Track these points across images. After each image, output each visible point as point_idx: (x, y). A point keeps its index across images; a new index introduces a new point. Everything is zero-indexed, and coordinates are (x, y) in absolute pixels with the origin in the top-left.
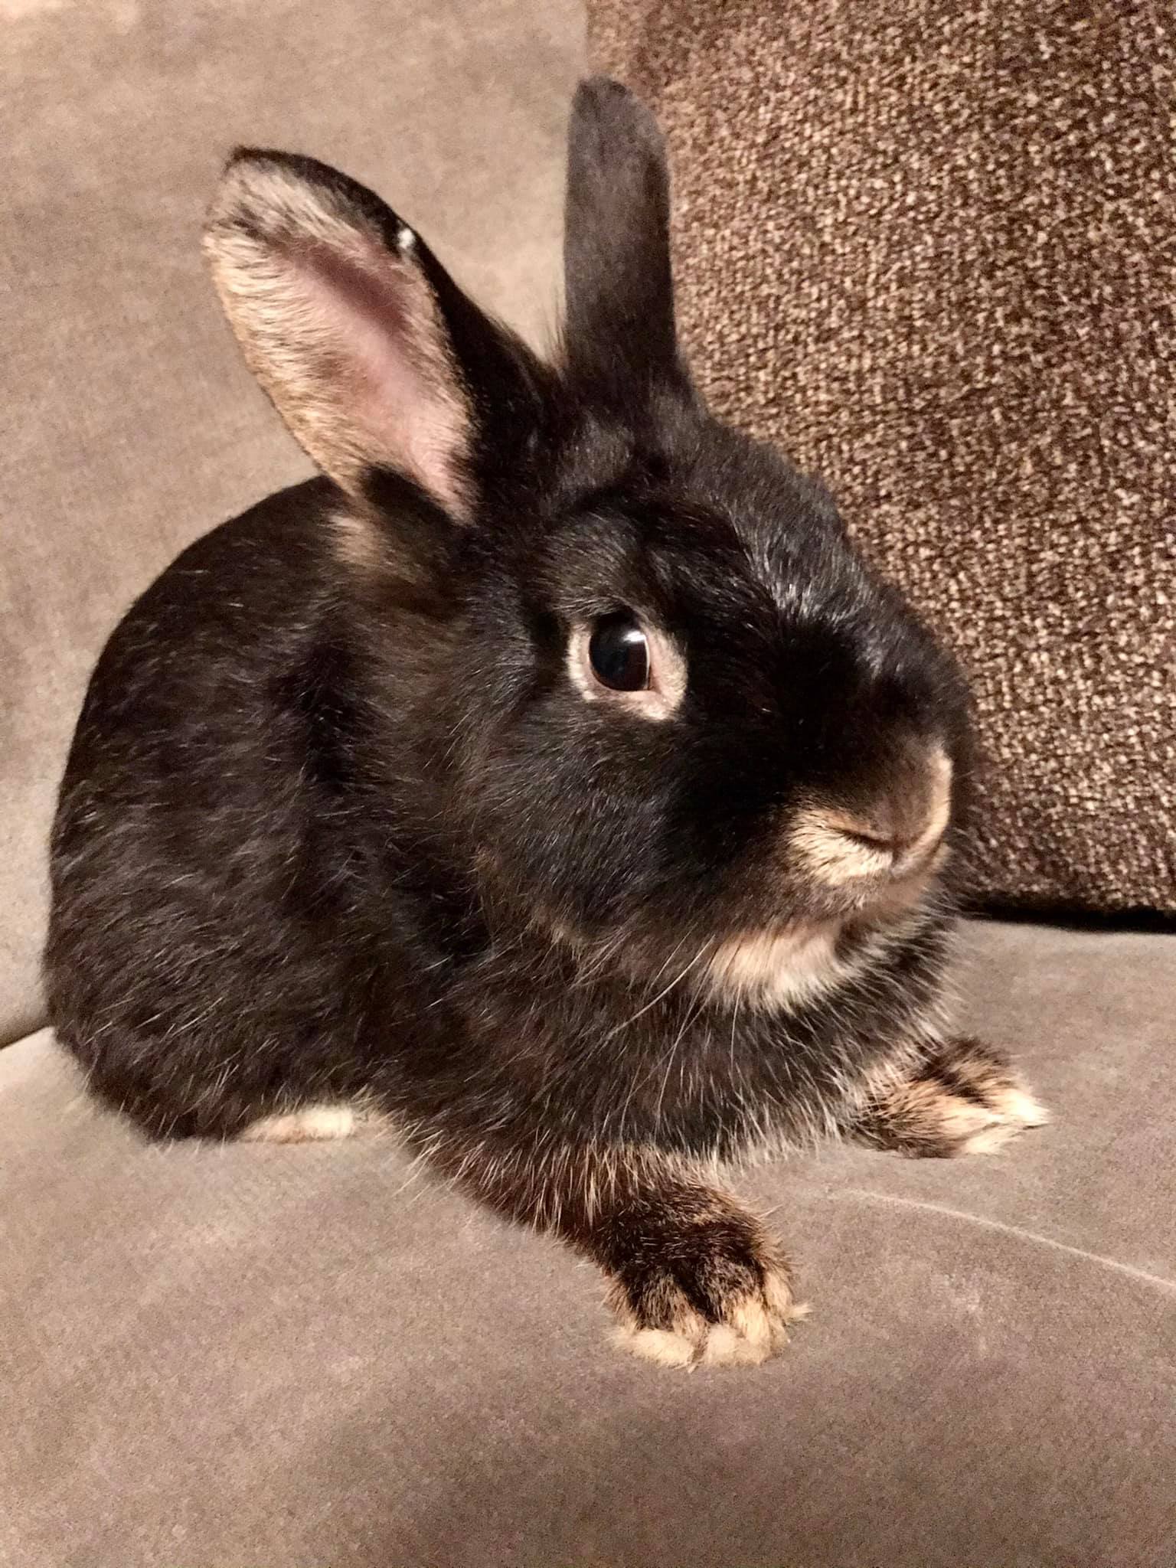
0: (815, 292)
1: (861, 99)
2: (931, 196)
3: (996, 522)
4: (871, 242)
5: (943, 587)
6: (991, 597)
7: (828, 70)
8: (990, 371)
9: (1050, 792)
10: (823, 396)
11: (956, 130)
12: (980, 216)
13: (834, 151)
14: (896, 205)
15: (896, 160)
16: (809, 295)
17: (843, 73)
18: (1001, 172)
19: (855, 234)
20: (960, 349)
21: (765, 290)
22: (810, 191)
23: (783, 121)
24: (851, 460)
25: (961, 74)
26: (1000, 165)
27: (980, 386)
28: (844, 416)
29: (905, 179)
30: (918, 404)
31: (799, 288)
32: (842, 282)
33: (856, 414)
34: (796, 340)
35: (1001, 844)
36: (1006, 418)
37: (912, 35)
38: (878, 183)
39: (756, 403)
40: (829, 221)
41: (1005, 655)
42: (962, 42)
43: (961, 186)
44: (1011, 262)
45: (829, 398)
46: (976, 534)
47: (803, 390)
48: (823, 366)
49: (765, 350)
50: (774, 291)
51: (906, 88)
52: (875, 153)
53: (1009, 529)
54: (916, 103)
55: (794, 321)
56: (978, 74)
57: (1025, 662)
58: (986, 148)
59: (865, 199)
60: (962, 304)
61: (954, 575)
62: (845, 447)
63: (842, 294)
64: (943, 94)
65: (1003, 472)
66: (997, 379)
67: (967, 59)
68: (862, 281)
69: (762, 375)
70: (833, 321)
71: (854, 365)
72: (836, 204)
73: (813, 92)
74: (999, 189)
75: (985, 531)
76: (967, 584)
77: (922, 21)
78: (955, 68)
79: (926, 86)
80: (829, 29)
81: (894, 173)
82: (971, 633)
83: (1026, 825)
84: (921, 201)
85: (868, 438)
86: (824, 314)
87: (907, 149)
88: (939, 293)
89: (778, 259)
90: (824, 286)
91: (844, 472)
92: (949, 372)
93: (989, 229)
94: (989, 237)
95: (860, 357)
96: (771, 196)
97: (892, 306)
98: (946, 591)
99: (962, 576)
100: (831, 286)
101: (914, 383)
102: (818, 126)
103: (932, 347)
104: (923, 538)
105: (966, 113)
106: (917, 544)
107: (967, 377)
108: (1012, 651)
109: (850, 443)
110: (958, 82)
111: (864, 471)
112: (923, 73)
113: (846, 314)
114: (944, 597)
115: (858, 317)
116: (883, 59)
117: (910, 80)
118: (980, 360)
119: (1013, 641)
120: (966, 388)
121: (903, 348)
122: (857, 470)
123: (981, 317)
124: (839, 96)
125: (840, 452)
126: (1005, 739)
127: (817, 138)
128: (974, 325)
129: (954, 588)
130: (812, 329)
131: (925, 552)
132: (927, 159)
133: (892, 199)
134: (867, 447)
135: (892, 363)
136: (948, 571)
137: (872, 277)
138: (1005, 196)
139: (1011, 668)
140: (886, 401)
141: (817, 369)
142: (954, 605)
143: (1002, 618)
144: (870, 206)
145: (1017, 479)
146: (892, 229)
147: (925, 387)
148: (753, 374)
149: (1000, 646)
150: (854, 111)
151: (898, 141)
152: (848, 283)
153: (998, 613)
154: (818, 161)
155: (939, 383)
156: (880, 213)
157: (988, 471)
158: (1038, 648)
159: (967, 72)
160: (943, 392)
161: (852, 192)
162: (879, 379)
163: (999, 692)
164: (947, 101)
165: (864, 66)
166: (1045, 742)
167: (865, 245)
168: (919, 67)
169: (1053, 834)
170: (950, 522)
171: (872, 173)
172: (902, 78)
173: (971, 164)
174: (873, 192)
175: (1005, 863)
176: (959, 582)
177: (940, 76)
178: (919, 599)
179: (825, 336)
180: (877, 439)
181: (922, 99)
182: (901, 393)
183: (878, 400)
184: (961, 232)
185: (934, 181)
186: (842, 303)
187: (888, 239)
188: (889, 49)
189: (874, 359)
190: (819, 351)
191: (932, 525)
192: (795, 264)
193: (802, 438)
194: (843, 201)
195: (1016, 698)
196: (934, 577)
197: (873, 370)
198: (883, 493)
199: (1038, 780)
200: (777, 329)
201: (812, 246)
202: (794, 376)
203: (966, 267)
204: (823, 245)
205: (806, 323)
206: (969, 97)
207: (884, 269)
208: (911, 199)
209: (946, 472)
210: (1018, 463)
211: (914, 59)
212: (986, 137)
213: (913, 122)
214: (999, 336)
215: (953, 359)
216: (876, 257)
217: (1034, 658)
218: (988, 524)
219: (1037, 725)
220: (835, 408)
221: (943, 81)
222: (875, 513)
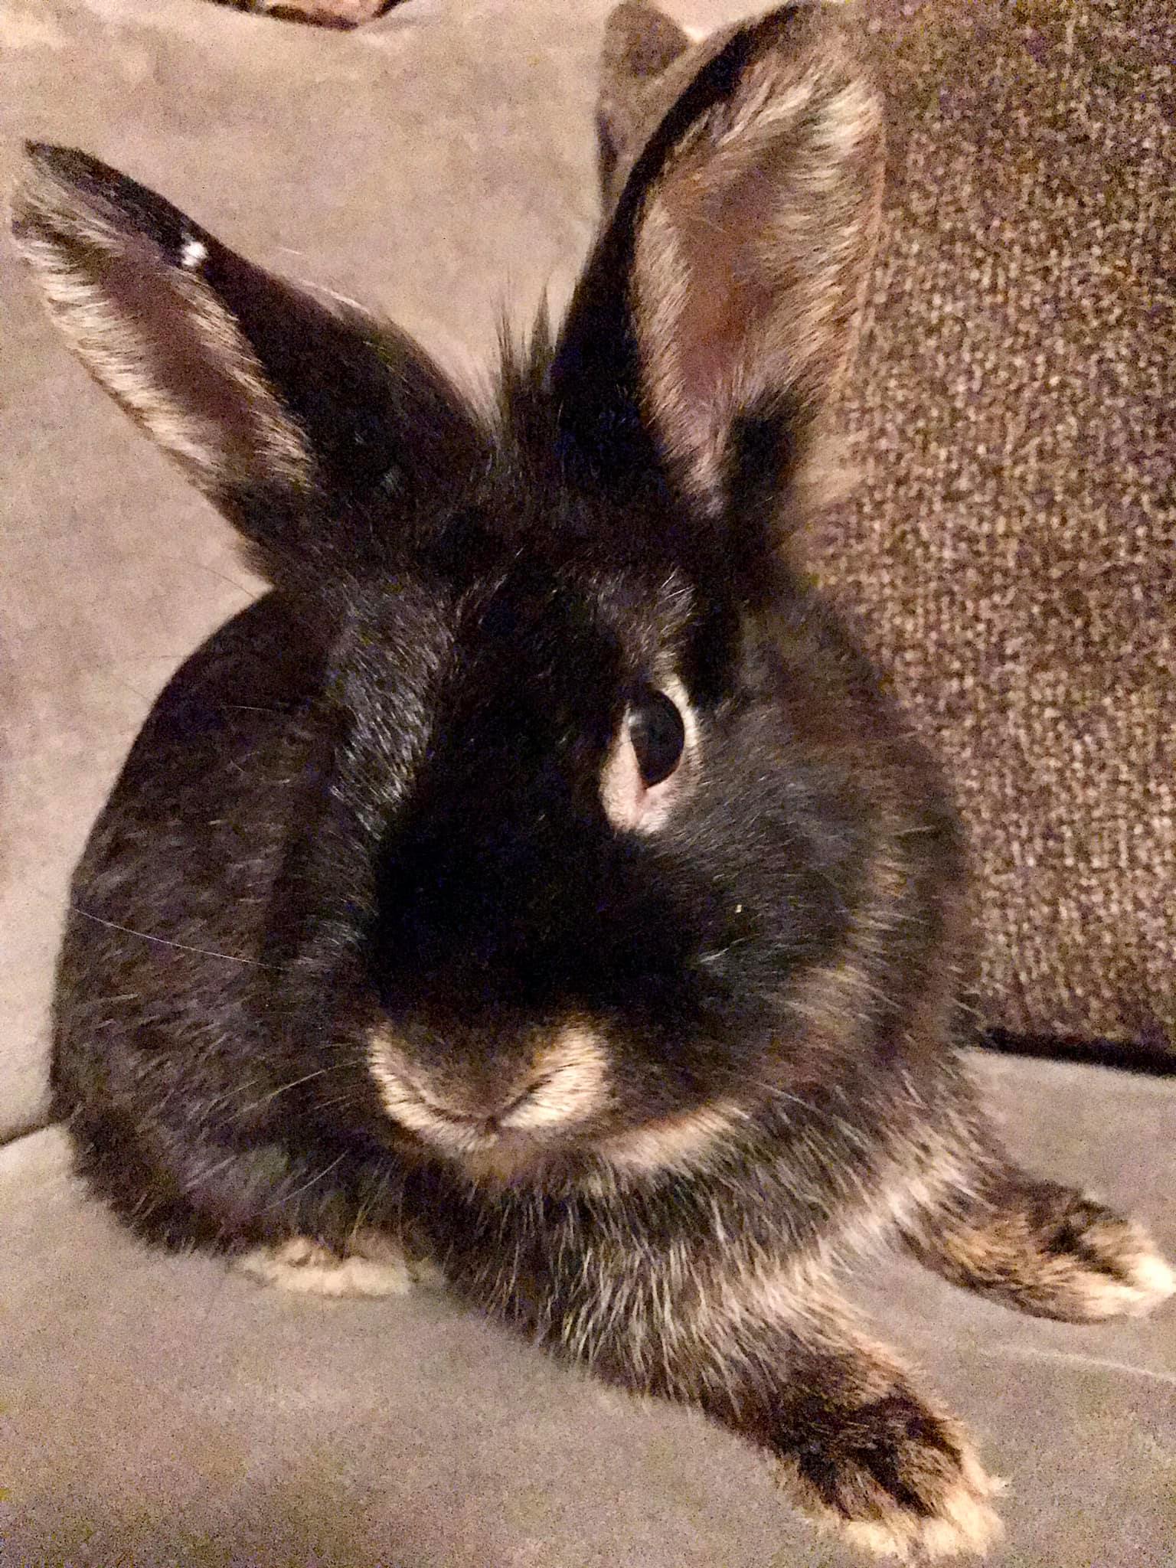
0: (943, 454)
1: (1001, 281)
2: (1077, 382)
3: (1129, 692)
4: (1009, 415)
5: (1065, 745)
6: (1116, 761)
7: (959, 248)
8: (1134, 549)
9: (1153, 947)
10: (947, 554)
11: (1106, 327)
12: (1128, 406)
13: (969, 324)
14: (1036, 385)
15: (1039, 344)
16: (936, 457)
17: (980, 254)
18: (1153, 370)
19: (990, 404)
20: (1102, 527)
21: (883, 444)
22: (941, 359)
23: (908, 286)
24: (977, 618)
25: (1114, 278)
26: (1151, 363)
27: (1121, 563)
28: (971, 574)
29: (1049, 363)
30: (1055, 573)
31: (925, 448)
32: (975, 448)
33: (986, 574)
34: (920, 495)
35: (1089, 994)
36: (1147, 596)
37: (1060, 231)
38: (1019, 361)
39: (867, 551)
40: (961, 388)
41: (1125, 817)
42: (1116, 246)
43: (1108, 377)
44: (1159, 453)
45: (954, 556)
46: (1107, 701)
47: (926, 546)
48: (950, 525)
49: (882, 503)
50: (894, 446)
51: (1052, 279)
52: (1016, 333)
53: (1141, 699)
54: (1062, 294)
55: (918, 478)
56: (1133, 278)
57: (1147, 824)
58: (1138, 347)
59: (1003, 375)
60: (1107, 484)
61: (1079, 736)
62: (970, 605)
63: (974, 458)
64: (1093, 291)
65: (1139, 645)
66: (1139, 559)
67: (1121, 263)
68: (998, 450)
69: (877, 525)
70: (963, 484)
71: (986, 527)
72: (970, 374)
73: (943, 266)
74: (1151, 386)
75: (1116, 700)
76: (1093, 748)
77: (1071, 221)
78: (1107, 270)
79: (1075, 280)
80: (960, 210)
81: (1036, 355)
82: (1092, 793)
83: (1119, 976)
84: (1063, 386)
85: (997, 598)
86: (953, 476)
87: (1051, 334)
88: (1082, 472)
89: (900, 417)
90: (954, 449)
91: (964, 628)
92: (1090, 546)
93: (1137, 420)
94: (1138, 429)
95: (993, 521)
96: (894, 355)
97: (1031, 478)
98: (1069, 750)
99: (1088, 738)
100: (963, 451)
101: (1053, 551)
102: (949, 298)
103: (1072, 522)
104: (1050, 699)
105: (1117, 311)
106: (1042, 705)
107: (1108, 552)
108: (1133, 814)
109: (976, 601)
110: (1110, 283)
111: (989, 631)
112: (1071, 268)
113: (979, 479)
114: (1067, 757)
115: (992, 484)
116: (1026, 249)
117: (1056, 272)
118: (1122, 539)
119: (1135, 805)
120: (1108, 564)
121: (1041, 518)
122: (981, 627)
123: (1126, 500)
124: (974, 275)
125: (964, 608)
126: (1115, 896)
127: (948, 309)
128: (1119, 506)
129: (1078, 748)
130: (939, 488)
131: (1049, 713)
132: (1073, 347)
133: (1034, 379)
134: (995, 607)
135: (1028, 531)
136: (1073, 732)
137: (1009, 447)
138: (1157, 393)
139: (1131, 828)
140: (1020, 566)
141: (942, 527)
142: (1077, 765)
143: (1127, 783)
144: (1009, 381)
145: (1154, 653)
146: (1033, 406)
147: (1063, 556)
148: (866, 523)
149: (1121, 808)
150: (993, 289)
151: (1042, 325)
152: (981, 450)
153: (1124, 777)
154: (949, 330)
155: (1078, 555)
156: (1019, 390)
157: (1123, 643)
158: (1162, 813)
159: (1120, 275)
160: (1082, 566)
161: (988, 365)
162: (1013, 545)
163: (1115, 851)
164: (1098, 298)
165: (1005, 253)
166: (1156, 901)
167: (1002, 417)
168: (1067, 263)
169: (1145, 987)
170: (1082, 687)
171: (1012, 351)
172: (1047, 270)
173: (1120, 358)
174: (1013, 369)
175: (1086, 1010)
176: (1084, 743)
177: (1089, 274)
178: (1039, 757)
179: (952, 497)
180: (1007, 602)
181: (1070, 293)
182: (1037, 560)
183: (1011, 563)
184: (1106, 418)
185: (1080, 368)
186: (974, 468)
187: (1028, 415)
188: (1033, 240)
189: (1008, 525)
190: (946, 510)
191: (1061, 689)
192: (921, 424)
193: (920, 591)
194: (978, 373)
195: (1133, 860)
196: (1058, 737)
197: (1007, 535)
198: (1009, 651)
199: (1142, 937)
200: (899, 483)
201: (941, 409)
202: (916, 531)
203: (1111, 454)
204: (954, 410)
205: (933, 482)
206: (1121, 297)
207: (1021, 443)
208: (1054, 381)
209: (1080, 639)
210: (1154, 639)
211: (1061, 254)
212: (1138, 337)
213: (1058, 311)
214: (1144, 520)
215: (1094, 534)
216: (1014, 431)
217: (1156, 823)
218: (1120, 693)
219: (1151, 884)
220: (960, 566)
221: (1094, 279)
222: (998, 670)
